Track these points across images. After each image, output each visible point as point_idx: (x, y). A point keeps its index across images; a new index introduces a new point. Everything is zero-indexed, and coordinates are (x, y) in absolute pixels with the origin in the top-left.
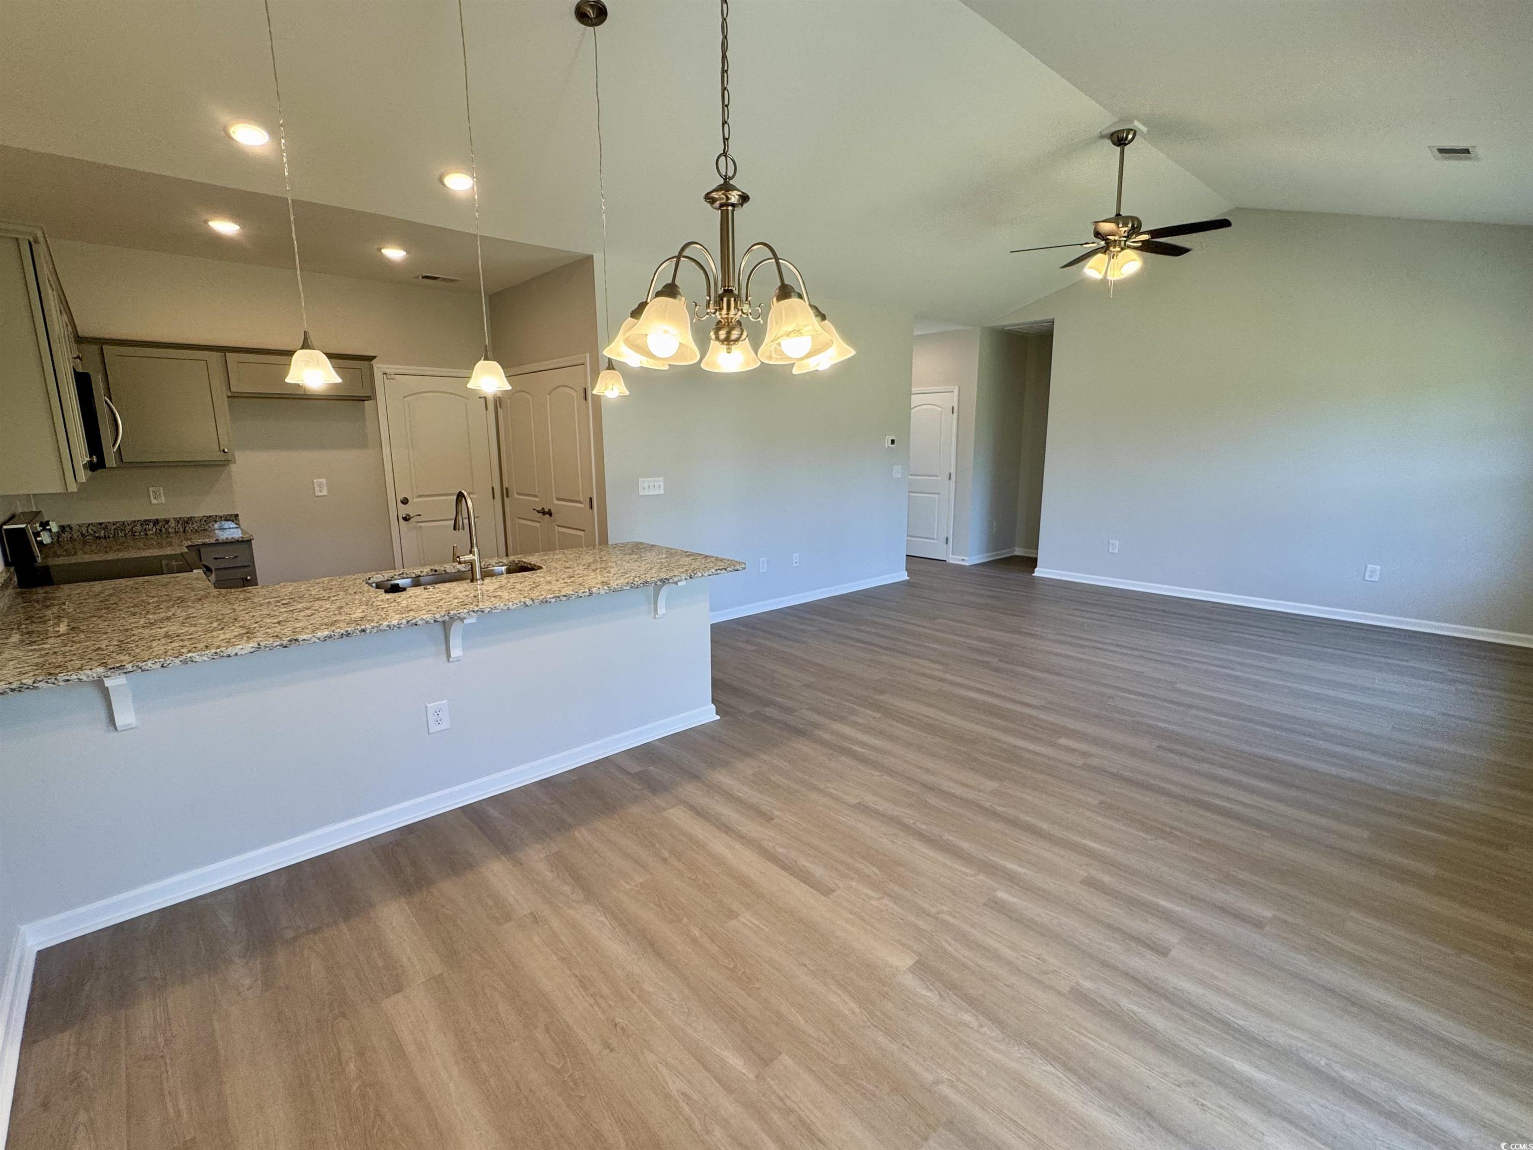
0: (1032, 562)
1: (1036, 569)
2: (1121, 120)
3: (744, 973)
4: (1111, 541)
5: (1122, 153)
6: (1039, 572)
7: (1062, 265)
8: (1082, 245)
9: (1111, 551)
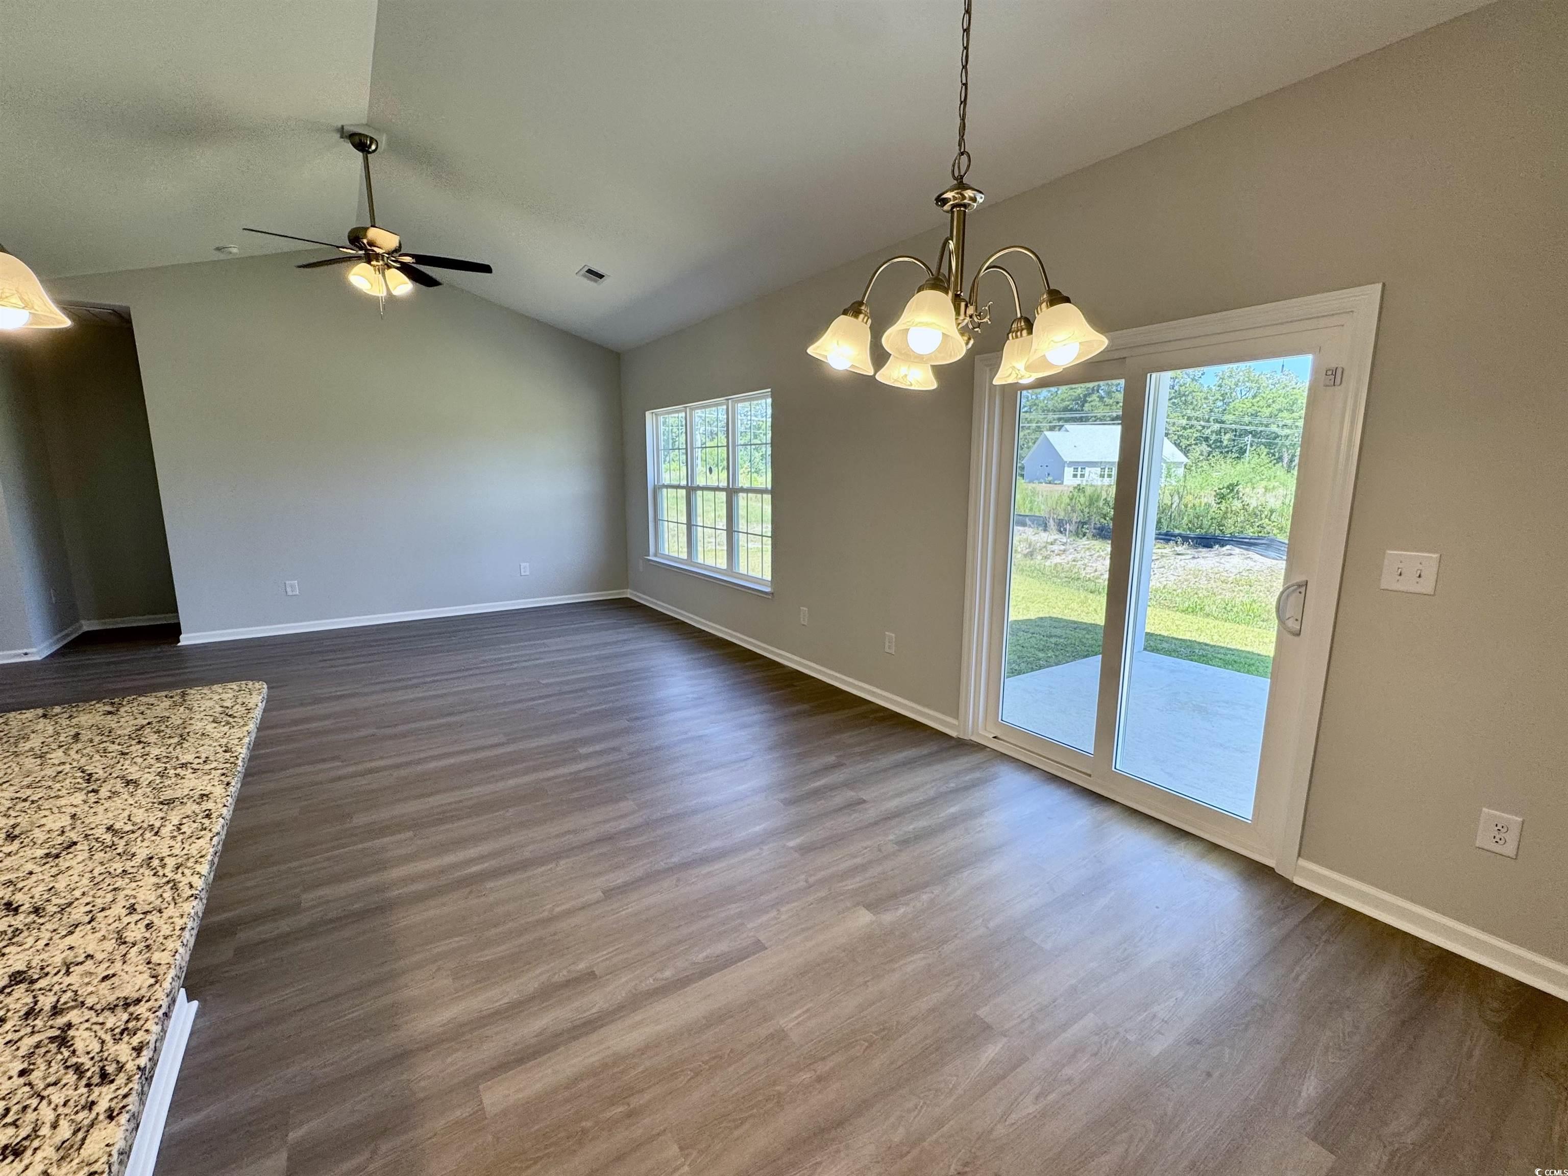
0: (175, 631)
1: (182, 637)
2: (367, 124)
3: (875, 1033)
4: (287, 582)
5: (366, 160)
6: (188, 639)
7: (300, 264)
8: (338, 247)
9: (290, 593)
